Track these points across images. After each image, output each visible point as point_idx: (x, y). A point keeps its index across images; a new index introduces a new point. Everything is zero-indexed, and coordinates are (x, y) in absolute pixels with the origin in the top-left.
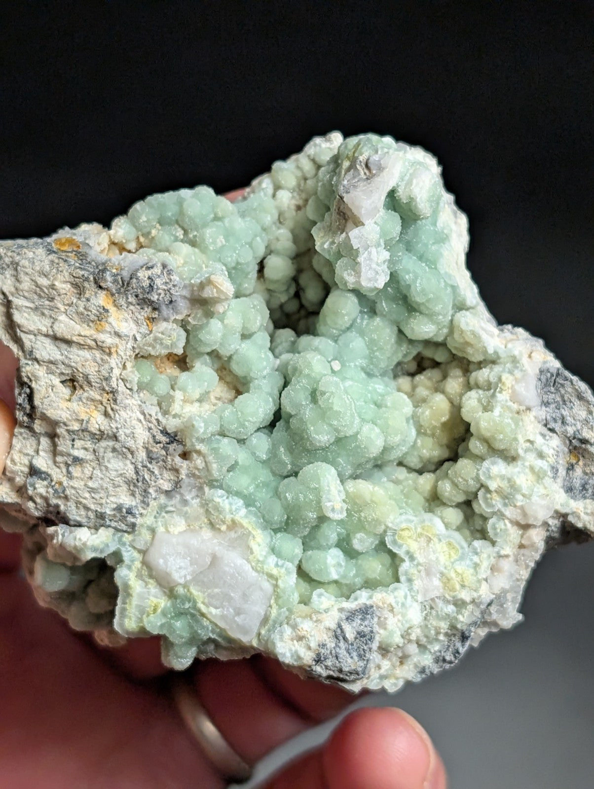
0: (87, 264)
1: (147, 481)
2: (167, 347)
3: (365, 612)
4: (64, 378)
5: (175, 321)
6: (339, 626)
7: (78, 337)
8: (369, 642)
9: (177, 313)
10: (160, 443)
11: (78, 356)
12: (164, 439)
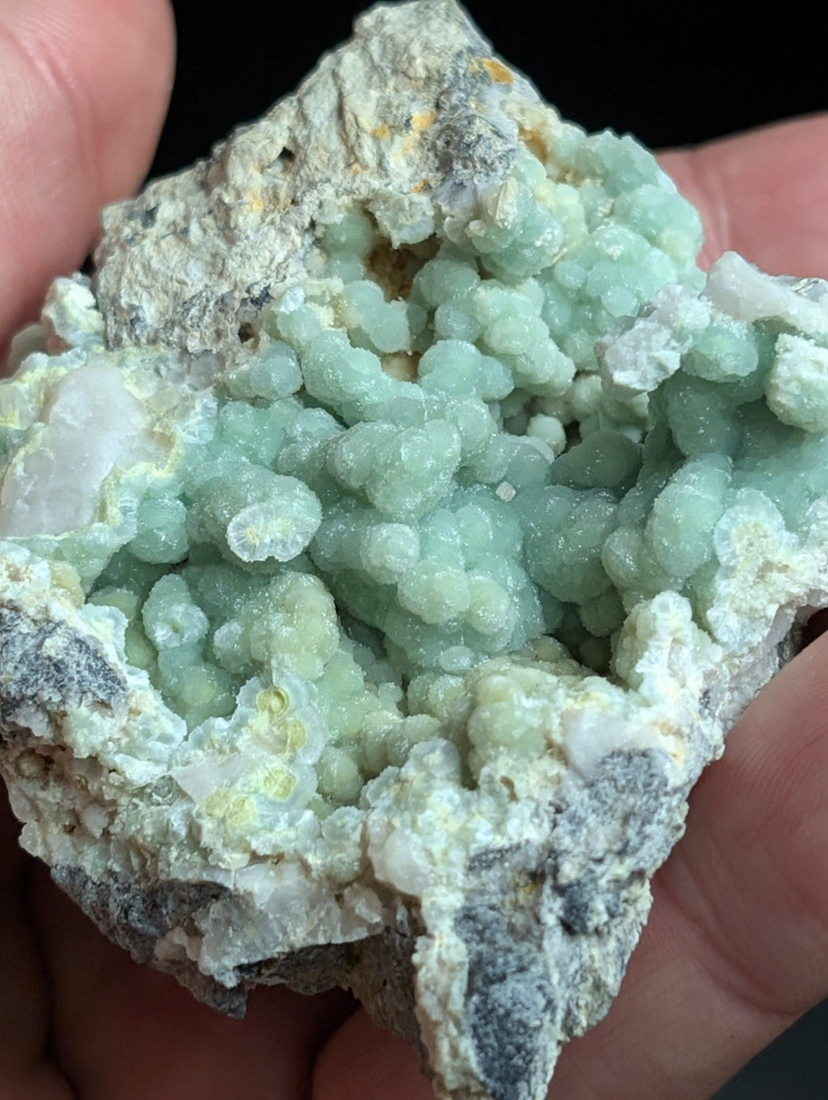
0: (470, 83)
1: (187, 316)
2: (396, 223)
3: (110, 677)
4: (289, 147)
5: (438, 208)
6: (58, 625)
7: (352, 118)
8: (52, 683)
9: (450, 203)
10: (249, 293)
11: (328, 137)
12: (257, 294)
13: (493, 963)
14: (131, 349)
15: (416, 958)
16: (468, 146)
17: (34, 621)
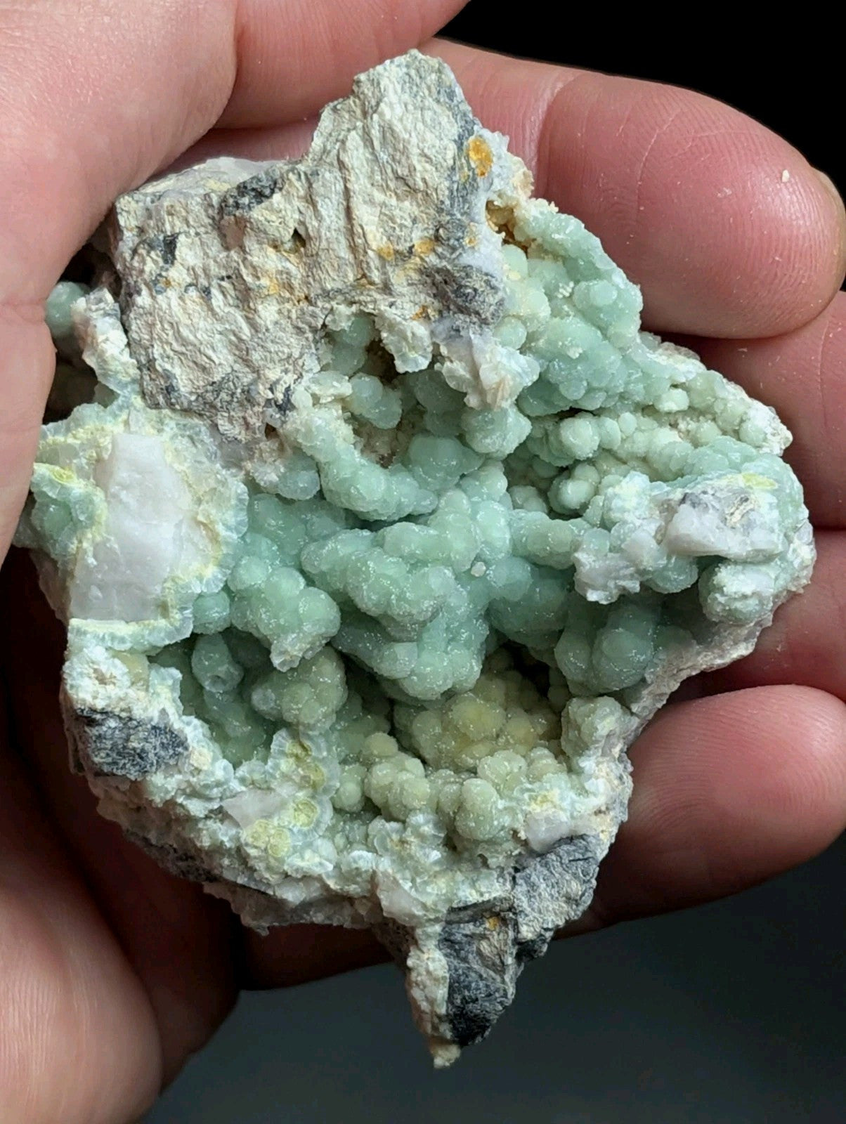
0: (462, 197)
1: (218, 395)
2: (400, 350)
3: (176, 743)
4: (302, 231)
5: (437, 346)
6: (139, 724)
7: (360, 231)
10: (273, 393)
11: (338, 240)
12: (280, 396)
13: (468, 987)
14: (166, 411)
15: (410, 963)
16: (467, 295)
17: (120, 718)
